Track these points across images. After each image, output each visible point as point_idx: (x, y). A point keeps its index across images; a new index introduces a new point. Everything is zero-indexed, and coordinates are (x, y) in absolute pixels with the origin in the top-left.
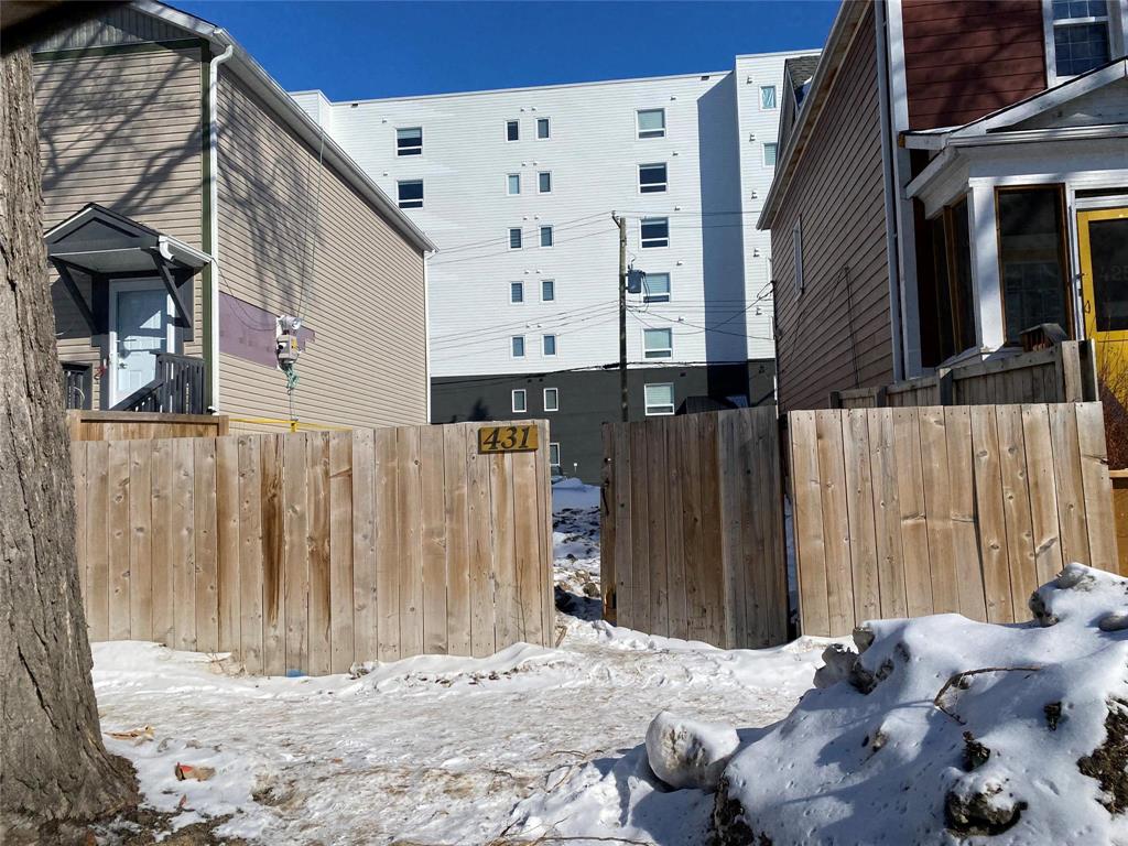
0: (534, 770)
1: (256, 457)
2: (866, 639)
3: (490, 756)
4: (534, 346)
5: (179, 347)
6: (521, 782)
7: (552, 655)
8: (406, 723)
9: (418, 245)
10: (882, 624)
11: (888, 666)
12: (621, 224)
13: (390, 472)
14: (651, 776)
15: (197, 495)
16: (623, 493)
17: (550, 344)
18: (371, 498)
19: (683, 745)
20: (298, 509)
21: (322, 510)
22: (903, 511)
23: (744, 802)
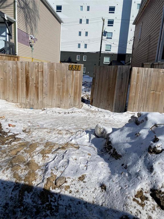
0: (74, 131)
1: (24, 66)
2: (140, 115)
3: (66, 128)
4: (83, 46)
5: (9, 40)
6: (72, 133)
7: (80, 110)
8: (52, 120)
9: (60, 21)
10: (143, 113)
11: (143, 121)
12: (104, 20)
13: (51, 72)
14: (95, 135)
15: (13, 73)
16: (97, 81)
17: (86, 46)
18: (47, 77)
19: (102, 130)
20: (32, 78)
21: (37, 78)
22: (152, 90)
23: (111, 142)
